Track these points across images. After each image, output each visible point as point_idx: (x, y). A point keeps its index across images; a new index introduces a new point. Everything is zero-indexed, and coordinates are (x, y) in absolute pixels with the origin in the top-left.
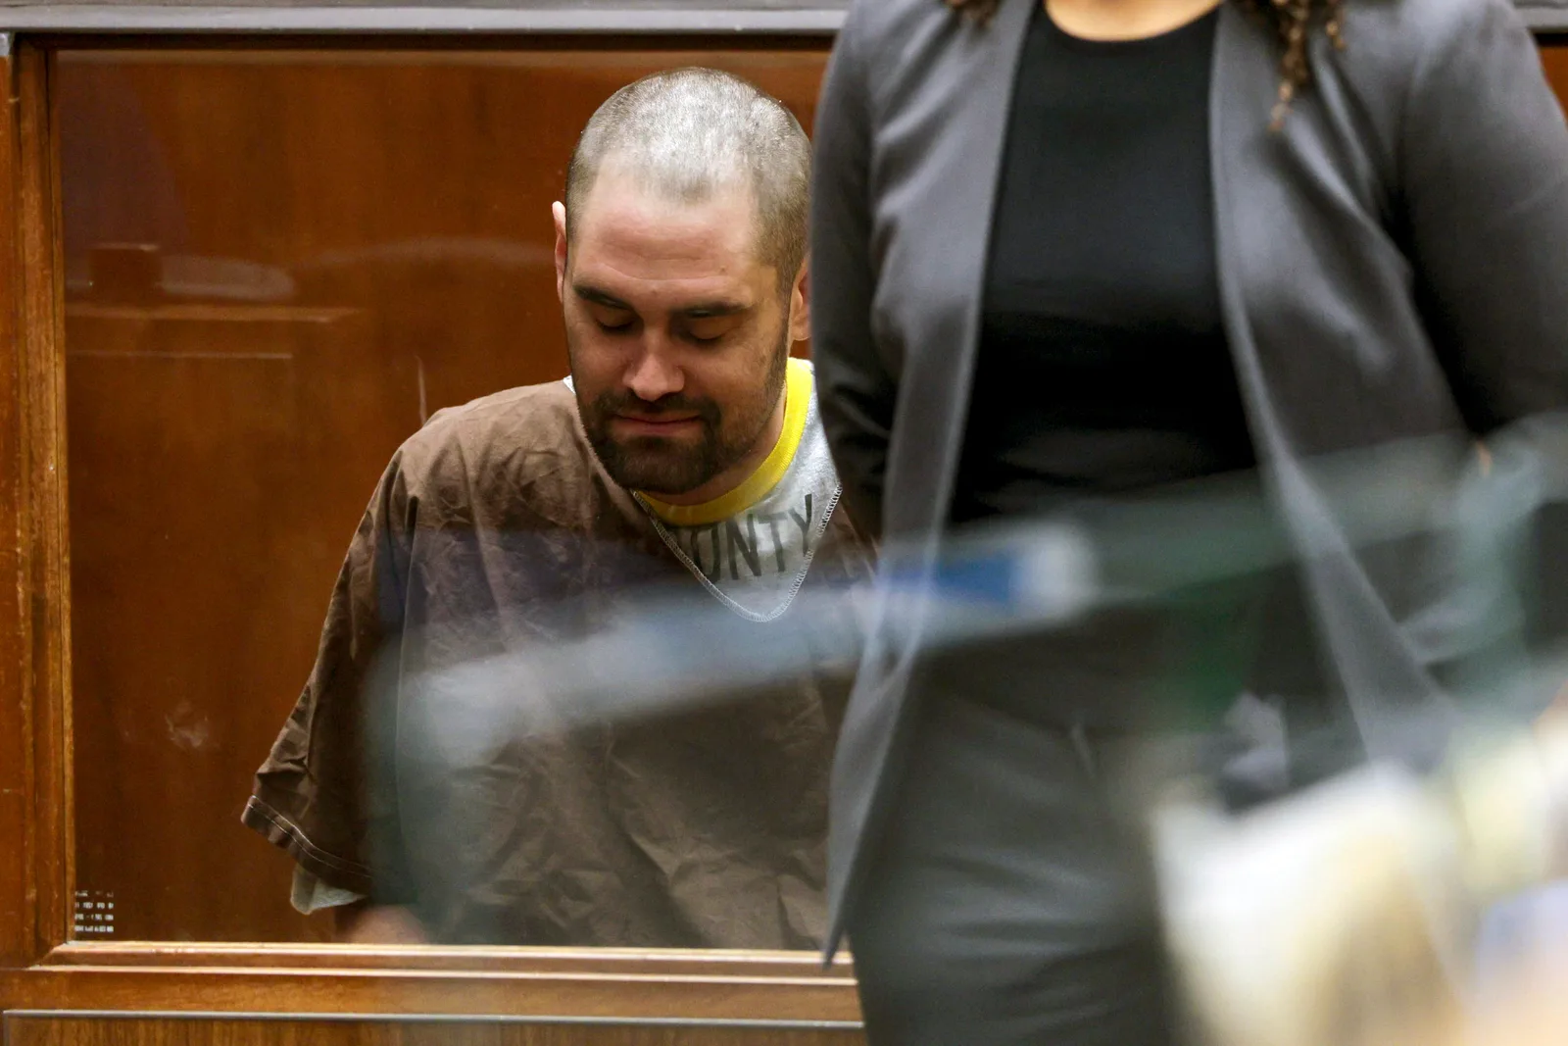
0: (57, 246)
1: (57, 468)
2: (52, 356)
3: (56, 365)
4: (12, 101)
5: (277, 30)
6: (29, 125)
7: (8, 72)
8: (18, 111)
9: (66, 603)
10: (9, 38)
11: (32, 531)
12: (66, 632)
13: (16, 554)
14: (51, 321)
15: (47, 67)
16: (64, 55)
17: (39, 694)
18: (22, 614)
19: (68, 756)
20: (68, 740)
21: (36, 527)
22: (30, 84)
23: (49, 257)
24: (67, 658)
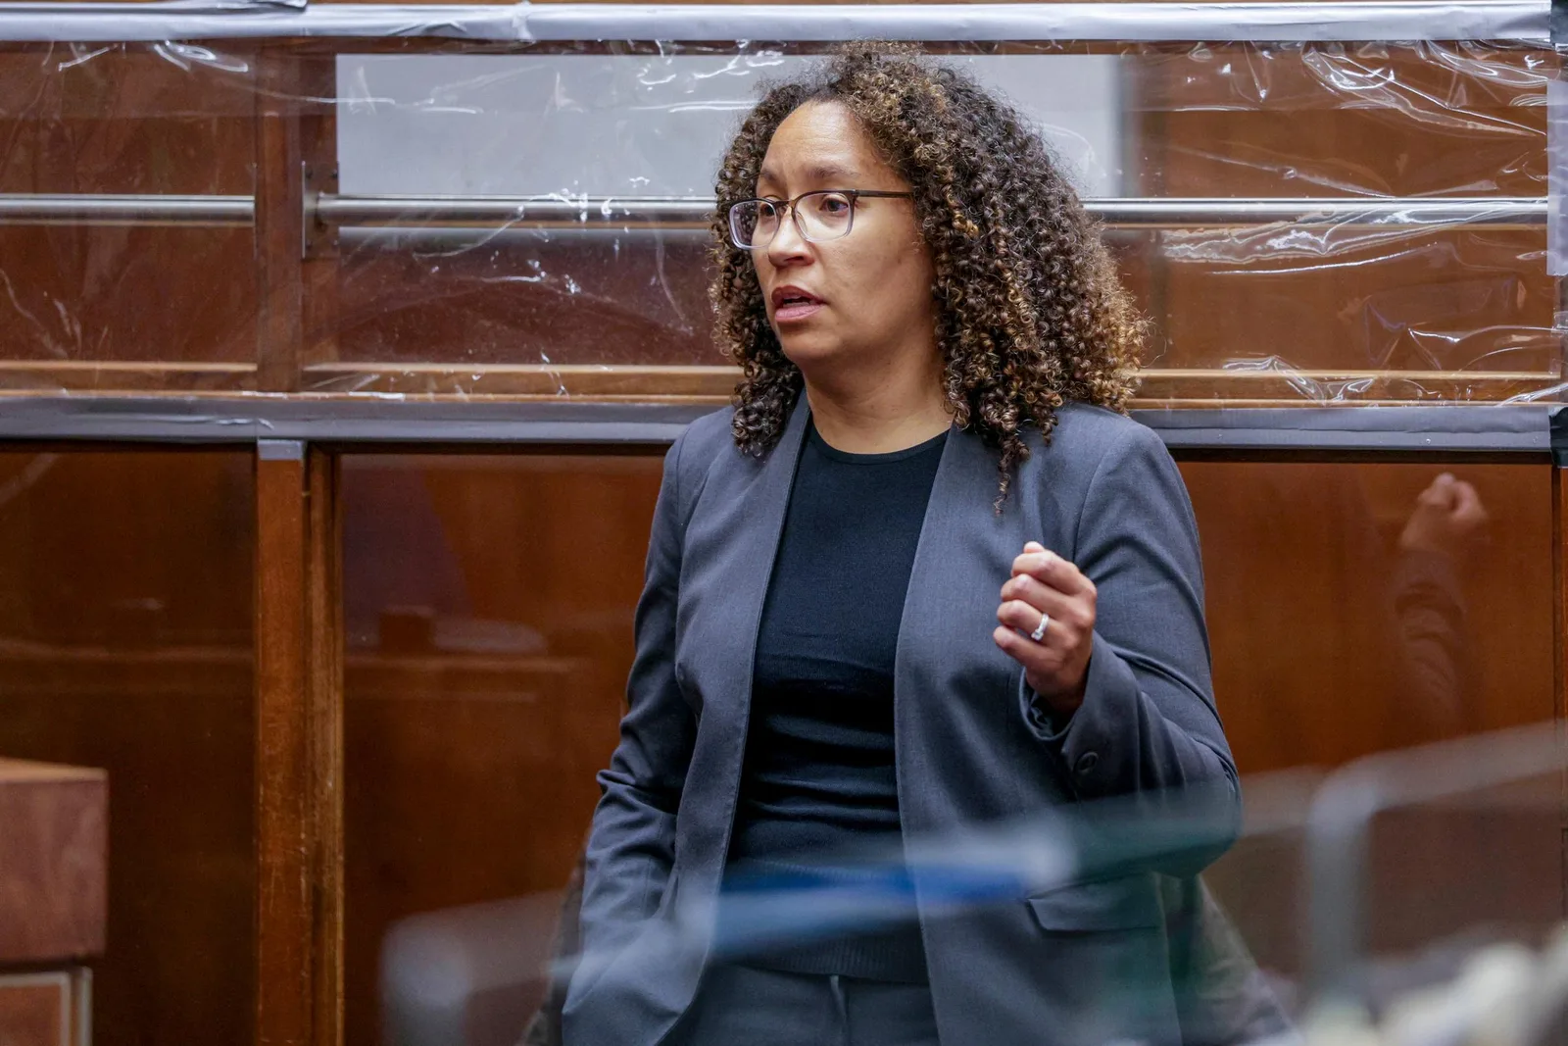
0: (339, 608)
1: (335, 784)
2: (332, 695)
3: (335, 702)
4: (304, 494)
5: (513, 439)
6: (317, 514)
7: (302, 472)
8: (308, 503)
9: (340, 891)
10: (303, 446)
11: (314, 834)
12: (340, 915)
13: (301, 852)
14: (332, 668)
15: (333, 471)
16: (347, 460)
17: (316, 965)
18: (304, 900)
19: (339, 1014)
20: (340, 1001)
21: (317, 831)
22: (318, 481)
23: (331, 618)
24: (340, 936)
